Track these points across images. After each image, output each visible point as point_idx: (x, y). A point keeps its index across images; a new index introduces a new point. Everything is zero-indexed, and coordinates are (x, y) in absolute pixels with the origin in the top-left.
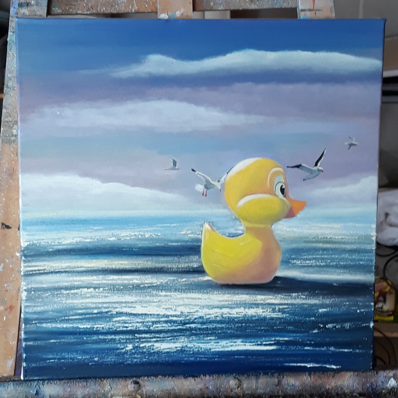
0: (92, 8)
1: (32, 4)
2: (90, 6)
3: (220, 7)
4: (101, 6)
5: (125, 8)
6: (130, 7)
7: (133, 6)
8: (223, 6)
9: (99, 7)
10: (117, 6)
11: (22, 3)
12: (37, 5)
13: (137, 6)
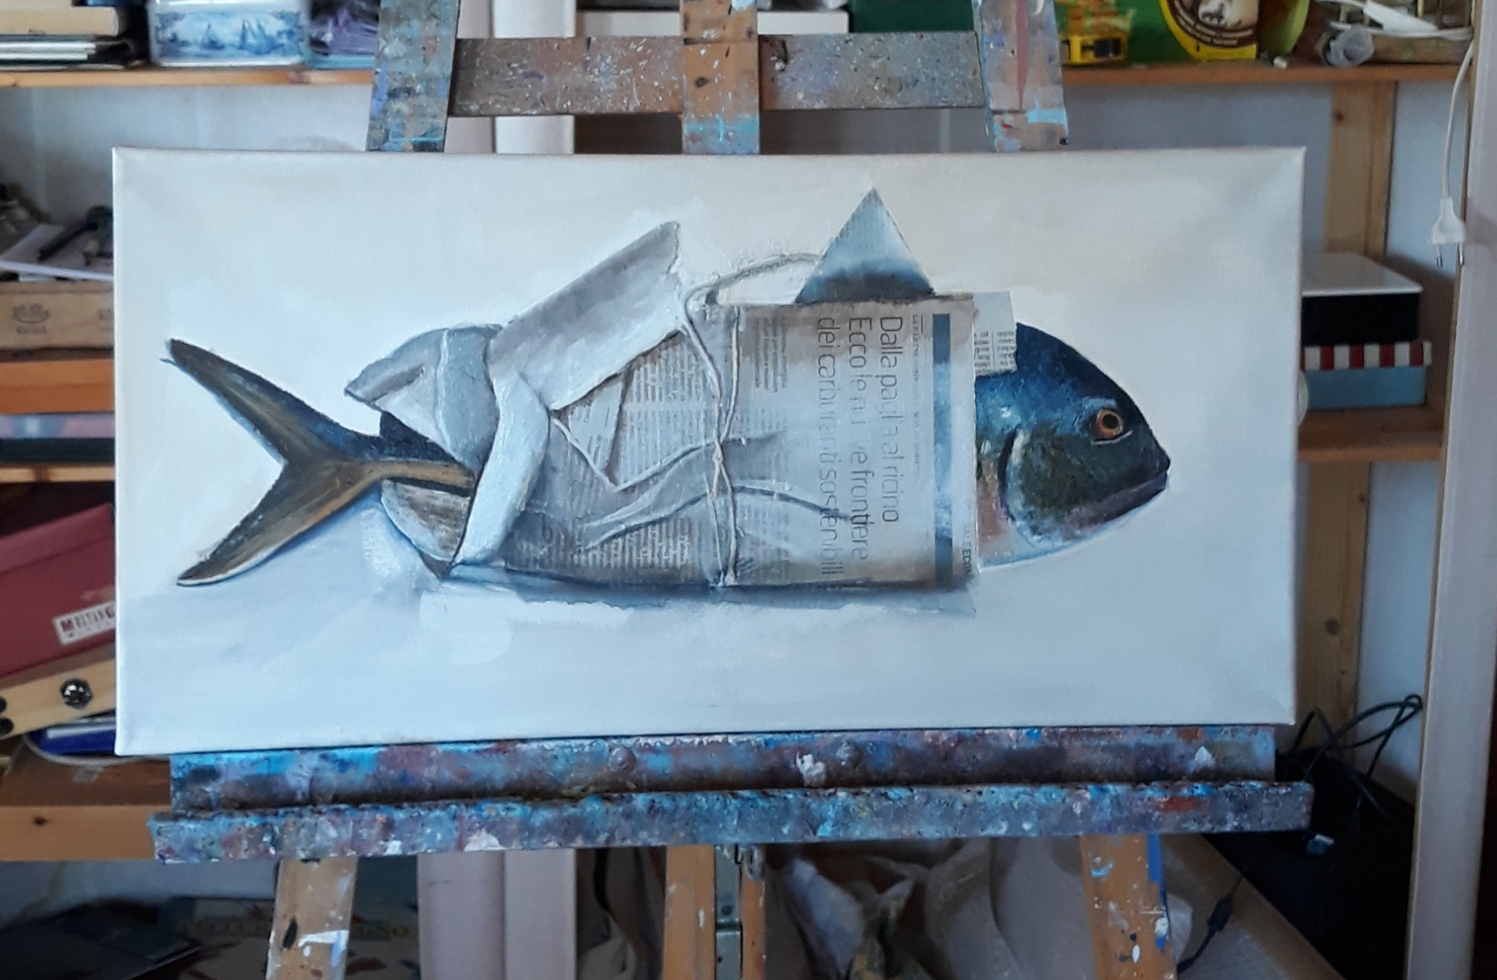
0: (544, 103)
1: (417, 91)
2: (539, 97)
3: (819, 102)
4: (561, 98)
5: (614, 102)
6: (625, 101)
7: (630, 98)
8: (825, 102)
9: (558, 99)
10: (596, 98)
11: (395, 90)
12: (428, 93)
13: (640, 98)
